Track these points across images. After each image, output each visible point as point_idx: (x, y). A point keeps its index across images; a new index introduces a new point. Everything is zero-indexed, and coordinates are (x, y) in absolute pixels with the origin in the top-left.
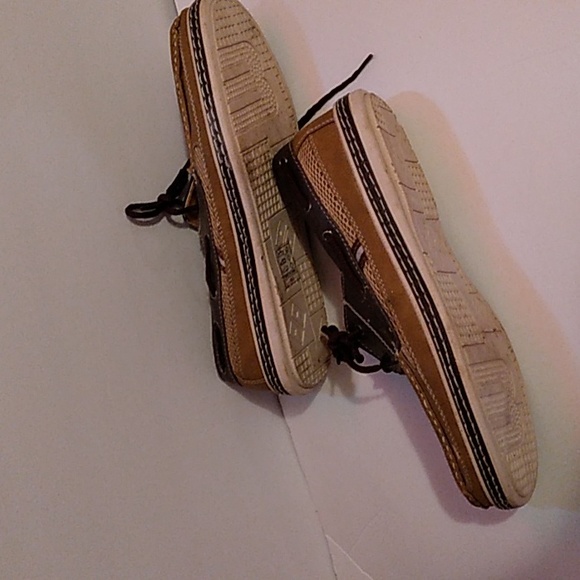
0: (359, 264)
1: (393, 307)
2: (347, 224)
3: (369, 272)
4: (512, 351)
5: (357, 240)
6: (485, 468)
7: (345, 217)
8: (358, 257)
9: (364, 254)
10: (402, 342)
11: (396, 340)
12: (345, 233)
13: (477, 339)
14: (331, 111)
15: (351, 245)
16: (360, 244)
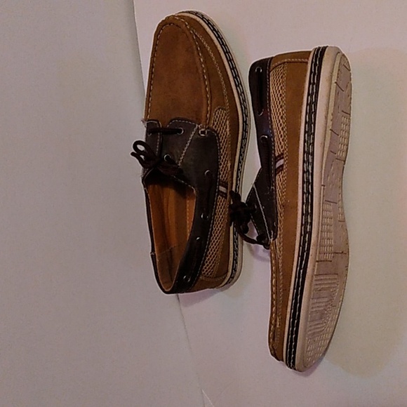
0: (276, 170)
1: (284, 211)
2: (281, 139)
3: (279, 179)
4: (347, 270)
5: (282, 154)
6: (291, 342)
7: (282, 133)
8: (278, 165)
9: (282, 166)
10: (278, 236)
11: (276, 232)
12: (276, 144)
13: (329, 257)
14: (310, 52)
15: (277, 155)
16: (283, 158)
